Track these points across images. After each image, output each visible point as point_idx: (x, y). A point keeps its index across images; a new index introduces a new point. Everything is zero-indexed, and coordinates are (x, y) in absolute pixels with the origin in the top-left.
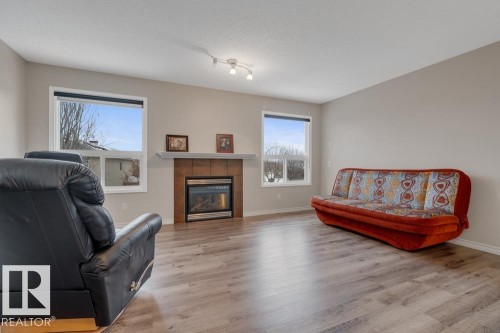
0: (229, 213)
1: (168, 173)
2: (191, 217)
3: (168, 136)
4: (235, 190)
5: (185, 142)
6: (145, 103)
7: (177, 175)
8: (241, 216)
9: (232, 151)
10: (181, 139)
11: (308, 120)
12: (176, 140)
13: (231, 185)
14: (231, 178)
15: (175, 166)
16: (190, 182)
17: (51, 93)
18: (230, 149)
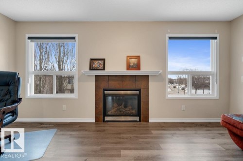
0: (137, 118)
1: (91, 86)
2: (107, 118)
3: (92, 60)
4: (142, 100)
5: (102, 64)
6: (77, 38)
7: (97, 88)
8: (147, 121)
9: (139, 69)
10: (100, 62)
11: (215, 38)
12: (97, 62)
13: (139, 96)
14: (139, 90)
15: (96, 81)
16: (107, 93)
17: (27, 38)
18: (138, 67)
